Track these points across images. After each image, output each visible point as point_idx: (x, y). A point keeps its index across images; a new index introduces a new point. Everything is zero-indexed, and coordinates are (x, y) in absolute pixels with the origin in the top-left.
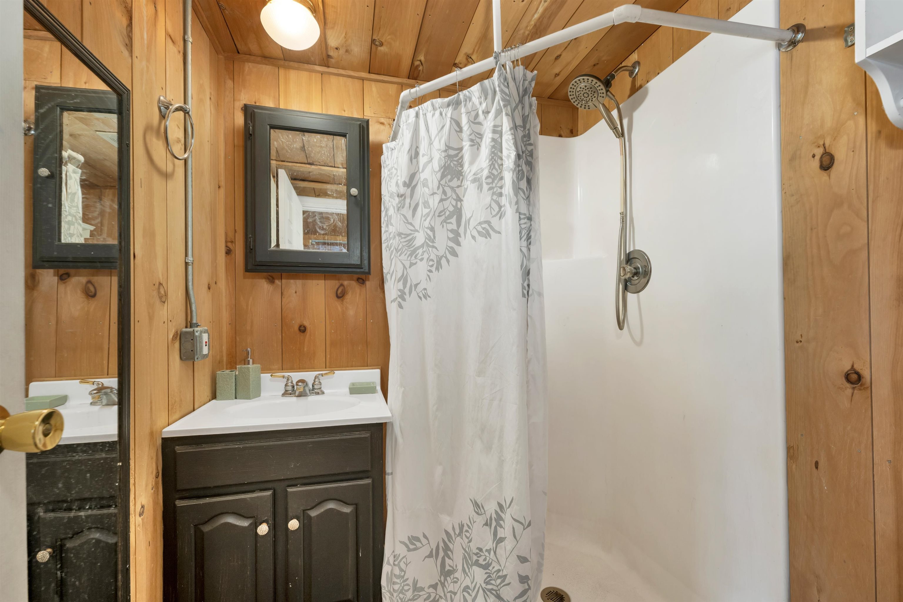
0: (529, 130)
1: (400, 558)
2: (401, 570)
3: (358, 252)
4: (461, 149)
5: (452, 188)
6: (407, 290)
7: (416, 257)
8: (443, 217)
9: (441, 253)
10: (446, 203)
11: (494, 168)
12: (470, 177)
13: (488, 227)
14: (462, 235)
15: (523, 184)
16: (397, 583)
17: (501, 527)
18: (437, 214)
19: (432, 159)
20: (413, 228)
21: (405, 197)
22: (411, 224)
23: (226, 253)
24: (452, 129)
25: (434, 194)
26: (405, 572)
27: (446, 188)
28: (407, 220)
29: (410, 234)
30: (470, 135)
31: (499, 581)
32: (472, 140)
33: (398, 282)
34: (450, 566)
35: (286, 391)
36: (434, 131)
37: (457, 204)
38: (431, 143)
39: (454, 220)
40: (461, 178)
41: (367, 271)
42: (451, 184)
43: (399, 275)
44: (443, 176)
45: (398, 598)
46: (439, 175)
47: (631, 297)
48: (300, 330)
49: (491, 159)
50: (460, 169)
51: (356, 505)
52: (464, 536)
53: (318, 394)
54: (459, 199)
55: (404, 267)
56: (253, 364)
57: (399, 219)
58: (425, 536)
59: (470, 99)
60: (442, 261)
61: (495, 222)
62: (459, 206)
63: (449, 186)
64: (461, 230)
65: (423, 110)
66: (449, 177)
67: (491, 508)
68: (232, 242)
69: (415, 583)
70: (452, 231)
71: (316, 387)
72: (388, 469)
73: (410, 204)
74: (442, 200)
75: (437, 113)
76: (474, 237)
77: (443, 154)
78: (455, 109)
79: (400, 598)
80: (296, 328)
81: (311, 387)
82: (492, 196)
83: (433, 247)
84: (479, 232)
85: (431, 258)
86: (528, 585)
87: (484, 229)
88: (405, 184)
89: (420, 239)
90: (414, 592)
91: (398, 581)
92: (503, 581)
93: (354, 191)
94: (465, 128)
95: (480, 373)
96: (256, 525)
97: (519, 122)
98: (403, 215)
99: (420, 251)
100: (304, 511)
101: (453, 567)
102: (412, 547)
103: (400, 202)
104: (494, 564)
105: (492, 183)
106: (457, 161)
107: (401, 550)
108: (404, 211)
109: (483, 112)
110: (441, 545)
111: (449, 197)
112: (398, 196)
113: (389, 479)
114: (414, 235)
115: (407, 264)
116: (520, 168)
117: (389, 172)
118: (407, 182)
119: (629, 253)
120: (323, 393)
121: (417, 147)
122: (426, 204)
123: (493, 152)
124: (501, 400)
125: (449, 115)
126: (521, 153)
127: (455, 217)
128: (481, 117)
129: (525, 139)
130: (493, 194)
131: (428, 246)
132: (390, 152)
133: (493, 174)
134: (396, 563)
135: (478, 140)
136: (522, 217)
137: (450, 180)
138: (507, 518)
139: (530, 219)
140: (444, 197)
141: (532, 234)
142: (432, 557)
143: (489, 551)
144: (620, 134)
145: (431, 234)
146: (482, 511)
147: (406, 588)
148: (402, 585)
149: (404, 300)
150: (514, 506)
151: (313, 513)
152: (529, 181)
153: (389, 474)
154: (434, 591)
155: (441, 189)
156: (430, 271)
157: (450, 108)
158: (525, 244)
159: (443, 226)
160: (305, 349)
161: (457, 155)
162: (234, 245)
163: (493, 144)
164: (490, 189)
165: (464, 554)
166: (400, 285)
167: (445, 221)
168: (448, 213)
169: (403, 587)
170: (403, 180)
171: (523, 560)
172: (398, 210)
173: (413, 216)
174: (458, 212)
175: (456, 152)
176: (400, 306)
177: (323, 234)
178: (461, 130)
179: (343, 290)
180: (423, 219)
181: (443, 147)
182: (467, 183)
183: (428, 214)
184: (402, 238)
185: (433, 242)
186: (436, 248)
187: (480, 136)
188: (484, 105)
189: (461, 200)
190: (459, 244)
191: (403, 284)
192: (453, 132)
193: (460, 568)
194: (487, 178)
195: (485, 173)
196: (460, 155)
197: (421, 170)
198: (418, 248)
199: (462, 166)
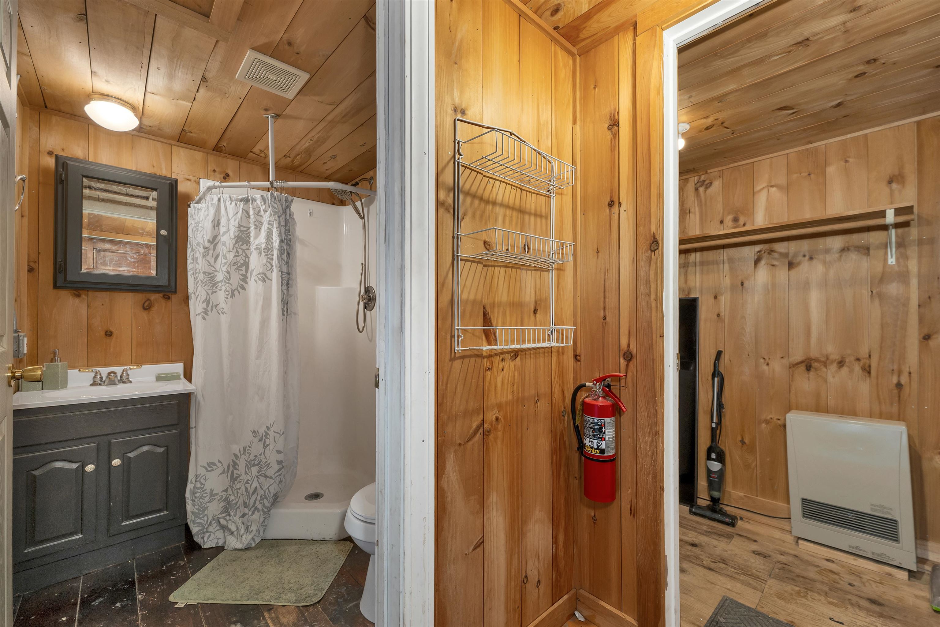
0: (289, 227)
1: (200, 477)
2: (201, 484)
3: (165, 277)
4: (249, 228)
5: (243, 250)
6: (209, 309)
7: (216, 288)
8: (236, 266)
9: (234, 288)
10: (239, 259)
11: (269, 244)
12: (254, 246)
13: (264, 276)
14: (249, 278)
15: (284, 256)
16: (198, 492)
17: (268, 438)
18: (232, 264)
19: (229, 230)
20: (215, 270)
21: (209, 250)
22: (213, 267)
23: (28, 271)
24: (243, 215)
25: (230, 251)
26: (204, 485)
27: (238, 249)
28: (210, 264)
29: (213, 273)
30: (255, 222)
31: (266, 468)
32: (255, 225)
33: (203, 303)
34: (237, 474)
35: (94, 381)
36: (231, 213)
37: (246, 259)
38: (228, 220)
39: (243, 268)
40: (249, 244)
41: (174, 290)
42: (242, 247)
43: (204, 298)
44: (236, 242)
45: (198, 502)
46: (234, 241)
47: (368, 313)
48: (106, 334)
49: (267, 239)
50: (248, 239)
51: (167, 446)
52: (246, 453)
53: (124, 382)
54: (247, 257)
55: (208, 293)
56: (60, 361)
57: (204, 263)
58: (219, 462)
59: (255, 201)
60: (235, 292)
61: (268, 274)
62: (247, 261)
63: (240, 248)
64: (248, 275)
65: (223, 199)
66: (241, 243)
67: (262, 431)
68: (35, 262)
69: (212, 491)
70: (242, 275)
71: (124, 378)
72: (192, 424)
73: (213, 254)
74: (235, 256)
75: (234, 203)
76: (255, 281)
77: (237, 229)
78: (245, 204)
79: (200, 502)
80: (103, 333)
81: (119, 378)
82: (267, 259)
83: (229, 283)
84: (259, 278)
85: (227, 290)
86: (282, 465)
87: (262, 277)
88: (209, 241)
89: (220, 276)
90: (210, 497)
91: (199, 491)
92: (268, 466)
93: (163, 232)
94: (252, 217)
95: (258, 357)
96: (83, 467)
97: (283, 223)
98: (207, 260)
99: (220, 284)
100: (124, 454)
101: (239, 474)
102: (209, 469)
103: (205, 252)
104: (263, 460)
105: (267, 252)
106: (246, 234)
107: (201, 471)
108: (208, 258)
109: (263, 210)
110: (231, 463)
111: (240, 255)
112: (204, 248)
113: (193, 432)
114: (216, 274)
115: (210, 292)
116: (283, 248)
117: (195, 225)
118: (211, 240)
119: (368, 287)
120: (131, 382)
121: (219, 220)
122: (225, 257)
123: (268, 235)
124: (269, 371)
125: (241, 206)
126: (284, 240)
127: (244, 267)
128: (262, 213)
129: (286, 232)
130: (268, 258)
131: (225, 282)
132: (197, 211)
133: (268, 248)
134: (198, 480)
135: (260, 226)
136: (283, 273)
137: (242, 245)
138: (271, 433)
139: (288, 274)
140: (237, 254)
141: (290, 282)
142: (225, 473)
143: (260, 455)
144: (362, 218)
145: (228, 276)
146: (257, 434)
147: (205, 495)
148: (202, 493)
149: (207, 315)
150: (275, 425)
151: (131, 455)
152: (288, 254)
153: (192, 428)
154: (226, 493)
155: (235, 250)
156: (227, 298)
157: (242, 203)
158: (285, 288)
159: (236, 272)
160: (111, 350)
161: (246, 231)
162: (37, 264)
163: (268, 230)
164: (266, 255)
165: (246, 464)
166: (204, 305)
167: (237, 269)
168: (239, 264)
169: (202, 495)
170: (208, 238)
171: (279, 452)
172: (204, 257)
173: (215, 262)
174: (246, 264)
175: (246, 229)
176: (204, 318)
177: (134, 262)
178: (249, 217)
179: (149, 303)
180: (222, 265)
181: (237, 225)
182: (252, 249)
183: (226, 263)
184: (206, 275)
185: (229, 280)
186: (231, 284)
187: (262, 224)
188: (264, 207)
189: (249, 258)
190: (246, 283)
191: (206, 304)
192: (244, 217)
193: (243, 472)
194: (264, 249)
195: (263, 246)
196: (248, 231)
197: (221, 234)
198: (219, 282)
199: (250, 238)
